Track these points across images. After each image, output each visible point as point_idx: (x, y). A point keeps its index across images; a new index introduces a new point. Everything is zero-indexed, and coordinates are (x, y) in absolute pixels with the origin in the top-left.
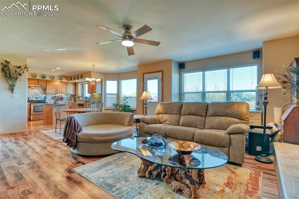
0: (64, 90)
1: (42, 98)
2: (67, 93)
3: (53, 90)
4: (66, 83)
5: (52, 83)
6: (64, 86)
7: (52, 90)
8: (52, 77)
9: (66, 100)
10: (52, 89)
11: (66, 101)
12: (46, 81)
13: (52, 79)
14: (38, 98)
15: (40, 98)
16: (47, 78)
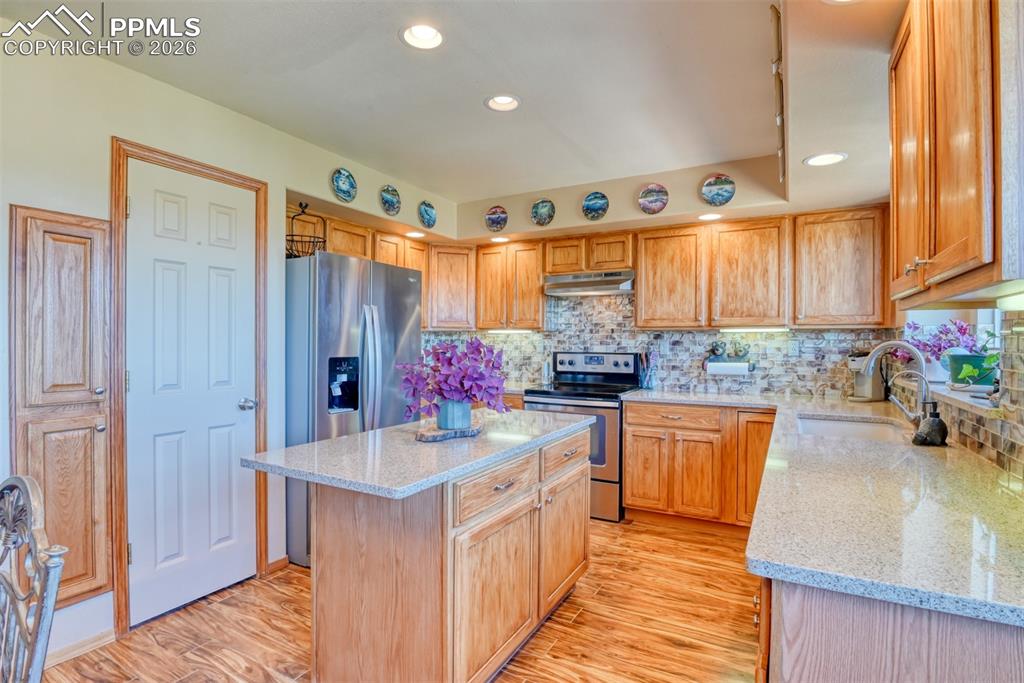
0: (769, 292)
1: (621, 359)
2: (795, 318)
3: (683, 296)
4: (787, 226)
5: (671, 247)
6: (772, 255)
7: (677, 297)
8: (649, 192)
9: (802, 378)
10: (671, 291)
11: (810, 385)
12: (635, 236)
13: (645, 210)
14: (599, 361)
15: (613, 358)
16: (622, 214)
